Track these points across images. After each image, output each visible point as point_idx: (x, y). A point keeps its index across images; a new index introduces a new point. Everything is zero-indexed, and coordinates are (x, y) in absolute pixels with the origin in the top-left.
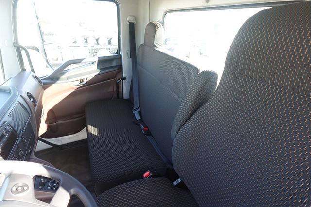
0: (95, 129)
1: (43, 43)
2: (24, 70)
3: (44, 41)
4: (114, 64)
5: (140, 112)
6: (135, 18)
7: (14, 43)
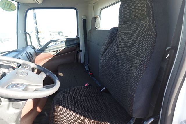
0: (62, 74)
1: (37, 34)
2: (27, 45)
3: (38, 33)
4: (75, 42)
5: (88, 67)
6: (86, 17)
7: (24, 32)
